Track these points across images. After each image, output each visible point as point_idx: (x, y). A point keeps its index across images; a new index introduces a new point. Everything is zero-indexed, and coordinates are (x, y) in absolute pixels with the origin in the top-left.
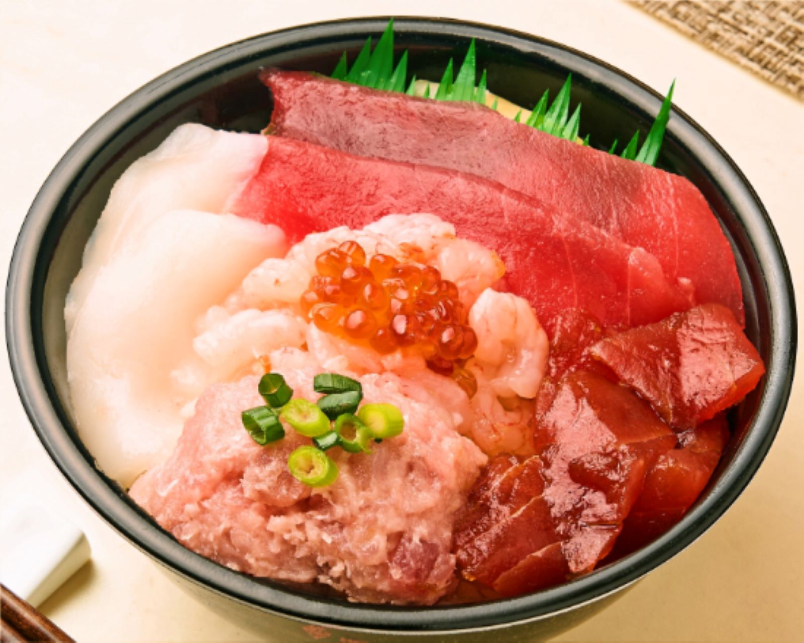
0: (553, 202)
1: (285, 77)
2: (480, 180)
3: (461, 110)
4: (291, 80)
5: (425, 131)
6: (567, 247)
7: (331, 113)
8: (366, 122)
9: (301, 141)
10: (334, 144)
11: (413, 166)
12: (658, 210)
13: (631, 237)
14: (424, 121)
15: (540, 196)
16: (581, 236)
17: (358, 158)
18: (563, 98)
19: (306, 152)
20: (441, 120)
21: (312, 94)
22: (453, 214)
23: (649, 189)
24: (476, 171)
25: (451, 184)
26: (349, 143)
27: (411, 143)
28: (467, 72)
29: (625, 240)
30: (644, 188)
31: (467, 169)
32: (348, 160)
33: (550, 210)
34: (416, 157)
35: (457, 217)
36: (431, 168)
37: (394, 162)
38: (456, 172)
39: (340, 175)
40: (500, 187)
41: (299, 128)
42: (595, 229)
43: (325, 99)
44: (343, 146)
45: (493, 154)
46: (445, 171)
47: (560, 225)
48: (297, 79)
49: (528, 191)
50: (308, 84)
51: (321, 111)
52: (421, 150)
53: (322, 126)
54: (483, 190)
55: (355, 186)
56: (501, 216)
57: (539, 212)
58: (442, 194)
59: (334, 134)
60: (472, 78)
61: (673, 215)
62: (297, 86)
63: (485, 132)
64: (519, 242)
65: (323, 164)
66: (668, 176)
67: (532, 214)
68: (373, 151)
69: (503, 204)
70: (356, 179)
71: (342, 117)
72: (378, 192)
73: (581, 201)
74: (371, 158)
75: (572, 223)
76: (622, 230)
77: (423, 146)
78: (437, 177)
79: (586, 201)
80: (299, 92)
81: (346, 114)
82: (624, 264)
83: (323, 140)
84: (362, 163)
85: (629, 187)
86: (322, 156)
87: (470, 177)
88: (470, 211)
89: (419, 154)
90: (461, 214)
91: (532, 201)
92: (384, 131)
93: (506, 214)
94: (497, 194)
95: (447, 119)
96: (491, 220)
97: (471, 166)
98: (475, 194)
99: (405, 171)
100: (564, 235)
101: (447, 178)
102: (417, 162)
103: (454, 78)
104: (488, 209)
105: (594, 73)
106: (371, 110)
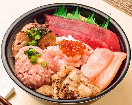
0: (91, 35)
1: (49, 16)
2: (80, 32)
3: (76, 21)
4: (50, 16)
5: (71, 24)
6: (93, 42)
7: (56, 22)
8: (62, 23)
9: (51, 26)
10: (57, 26)
11: (69, 30)
12: (107, 37)
13: (103, 41)
14: (71, 23)
15: (89, 34)
16: (95, 41)
17: (60, 28)
18: (92, 16)
19: (52, 28)
20: (73, 23)
21: (53, 18)
22: (75, 37)
23: (106, 33)
24: (79, 30)
25: (75, 33)
26: (59, 26)
27: (68, 26)
28: (77, 12)
29: (102, 41)
30: (105, 33)
31: (77, 30)
32: (59, 29)
33: (90, 37)
34: (69, 28)
35: (76, 38)
36: (72, 30)
37: (66, 29)
38: (76, 31)
39: (57, 31)
40: (82, 33)
41: (51, 24)
42: (98, 40)
43: (55, 19)
44: (58, 27)
45: (82, 28)
46: (74, 31)
47: (92, 39)
48: (51, 16)
49: (87, 34)
50: (52, 17)
51: (54, 21)
52: (70, 27)
53: (55, 24)
54: (80, 34)
55: (60, 33)
56: (83, 38)
57: (89, 37)
58: (74, 34)
59: (57, 25)
60: (77, 13)
61: (110, 37)
62: (51, 17)
63: (80, 24)
64: (85, 42)
65: (55, 29)
66: (109, 31)
67: (87, 37)
68: (63, 27)
69: (83, 36)
70: (60, 32)
71: (58, 22)
72: (63, 34)
73: (95, 35)
74: (62, 29)
75: (94, 39)
76: (102, 40)
77: (71, 27)
78: (73, 31)
79: (96, 35)
80: (51, 18)
81: (59, 22)
82: (102, 45)
83: (55, 26)
84: (61, 29)
85: (103, 33)
86: (55, 28)
87: (78, 31)
88: (78, 37)
89: (70, 28)
90: (76, 37)
91: (88, 35)
92: (64, 24)
93: (83, 37)
94: (82, 34)
95: (74, 22)
96: (81, 38)
97: (78, 30)
98: (79, 34)
99: (68, 31)
100: (93, 40)
101: (74, 32)
102: (69, 29)
103: (75, 13)
104: (81, 36)
105: (98, 12)
106: (62, 21)
